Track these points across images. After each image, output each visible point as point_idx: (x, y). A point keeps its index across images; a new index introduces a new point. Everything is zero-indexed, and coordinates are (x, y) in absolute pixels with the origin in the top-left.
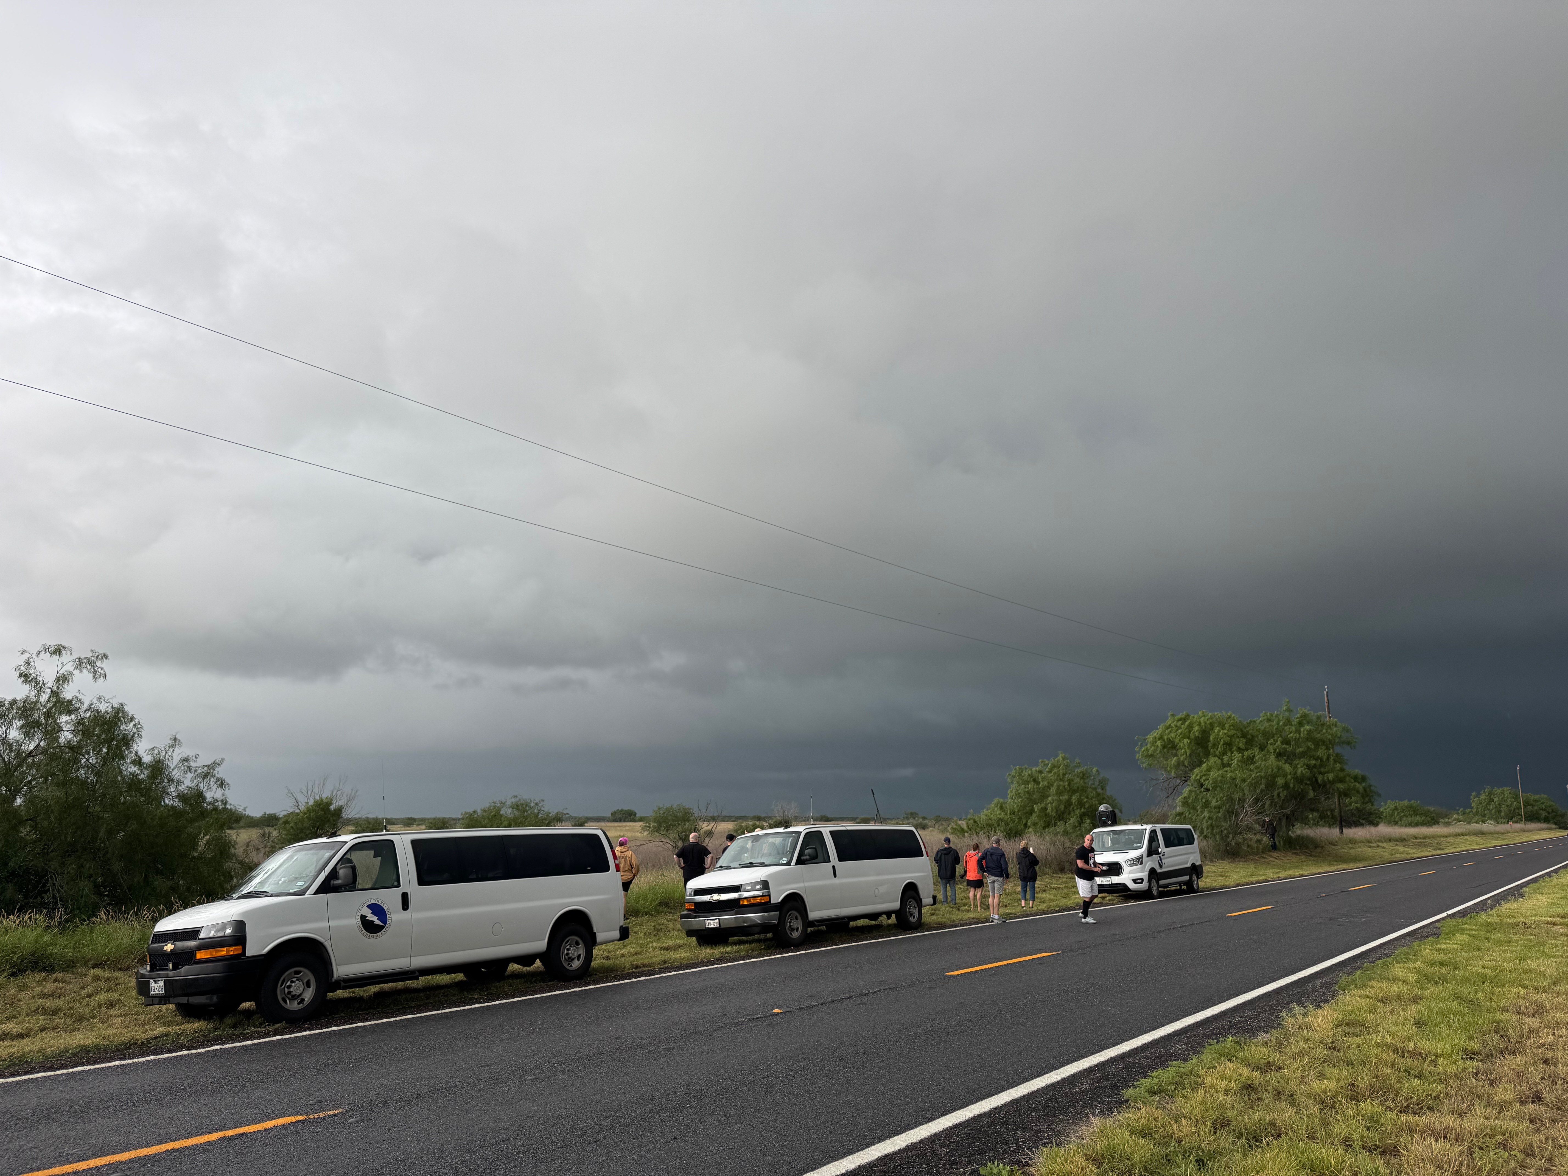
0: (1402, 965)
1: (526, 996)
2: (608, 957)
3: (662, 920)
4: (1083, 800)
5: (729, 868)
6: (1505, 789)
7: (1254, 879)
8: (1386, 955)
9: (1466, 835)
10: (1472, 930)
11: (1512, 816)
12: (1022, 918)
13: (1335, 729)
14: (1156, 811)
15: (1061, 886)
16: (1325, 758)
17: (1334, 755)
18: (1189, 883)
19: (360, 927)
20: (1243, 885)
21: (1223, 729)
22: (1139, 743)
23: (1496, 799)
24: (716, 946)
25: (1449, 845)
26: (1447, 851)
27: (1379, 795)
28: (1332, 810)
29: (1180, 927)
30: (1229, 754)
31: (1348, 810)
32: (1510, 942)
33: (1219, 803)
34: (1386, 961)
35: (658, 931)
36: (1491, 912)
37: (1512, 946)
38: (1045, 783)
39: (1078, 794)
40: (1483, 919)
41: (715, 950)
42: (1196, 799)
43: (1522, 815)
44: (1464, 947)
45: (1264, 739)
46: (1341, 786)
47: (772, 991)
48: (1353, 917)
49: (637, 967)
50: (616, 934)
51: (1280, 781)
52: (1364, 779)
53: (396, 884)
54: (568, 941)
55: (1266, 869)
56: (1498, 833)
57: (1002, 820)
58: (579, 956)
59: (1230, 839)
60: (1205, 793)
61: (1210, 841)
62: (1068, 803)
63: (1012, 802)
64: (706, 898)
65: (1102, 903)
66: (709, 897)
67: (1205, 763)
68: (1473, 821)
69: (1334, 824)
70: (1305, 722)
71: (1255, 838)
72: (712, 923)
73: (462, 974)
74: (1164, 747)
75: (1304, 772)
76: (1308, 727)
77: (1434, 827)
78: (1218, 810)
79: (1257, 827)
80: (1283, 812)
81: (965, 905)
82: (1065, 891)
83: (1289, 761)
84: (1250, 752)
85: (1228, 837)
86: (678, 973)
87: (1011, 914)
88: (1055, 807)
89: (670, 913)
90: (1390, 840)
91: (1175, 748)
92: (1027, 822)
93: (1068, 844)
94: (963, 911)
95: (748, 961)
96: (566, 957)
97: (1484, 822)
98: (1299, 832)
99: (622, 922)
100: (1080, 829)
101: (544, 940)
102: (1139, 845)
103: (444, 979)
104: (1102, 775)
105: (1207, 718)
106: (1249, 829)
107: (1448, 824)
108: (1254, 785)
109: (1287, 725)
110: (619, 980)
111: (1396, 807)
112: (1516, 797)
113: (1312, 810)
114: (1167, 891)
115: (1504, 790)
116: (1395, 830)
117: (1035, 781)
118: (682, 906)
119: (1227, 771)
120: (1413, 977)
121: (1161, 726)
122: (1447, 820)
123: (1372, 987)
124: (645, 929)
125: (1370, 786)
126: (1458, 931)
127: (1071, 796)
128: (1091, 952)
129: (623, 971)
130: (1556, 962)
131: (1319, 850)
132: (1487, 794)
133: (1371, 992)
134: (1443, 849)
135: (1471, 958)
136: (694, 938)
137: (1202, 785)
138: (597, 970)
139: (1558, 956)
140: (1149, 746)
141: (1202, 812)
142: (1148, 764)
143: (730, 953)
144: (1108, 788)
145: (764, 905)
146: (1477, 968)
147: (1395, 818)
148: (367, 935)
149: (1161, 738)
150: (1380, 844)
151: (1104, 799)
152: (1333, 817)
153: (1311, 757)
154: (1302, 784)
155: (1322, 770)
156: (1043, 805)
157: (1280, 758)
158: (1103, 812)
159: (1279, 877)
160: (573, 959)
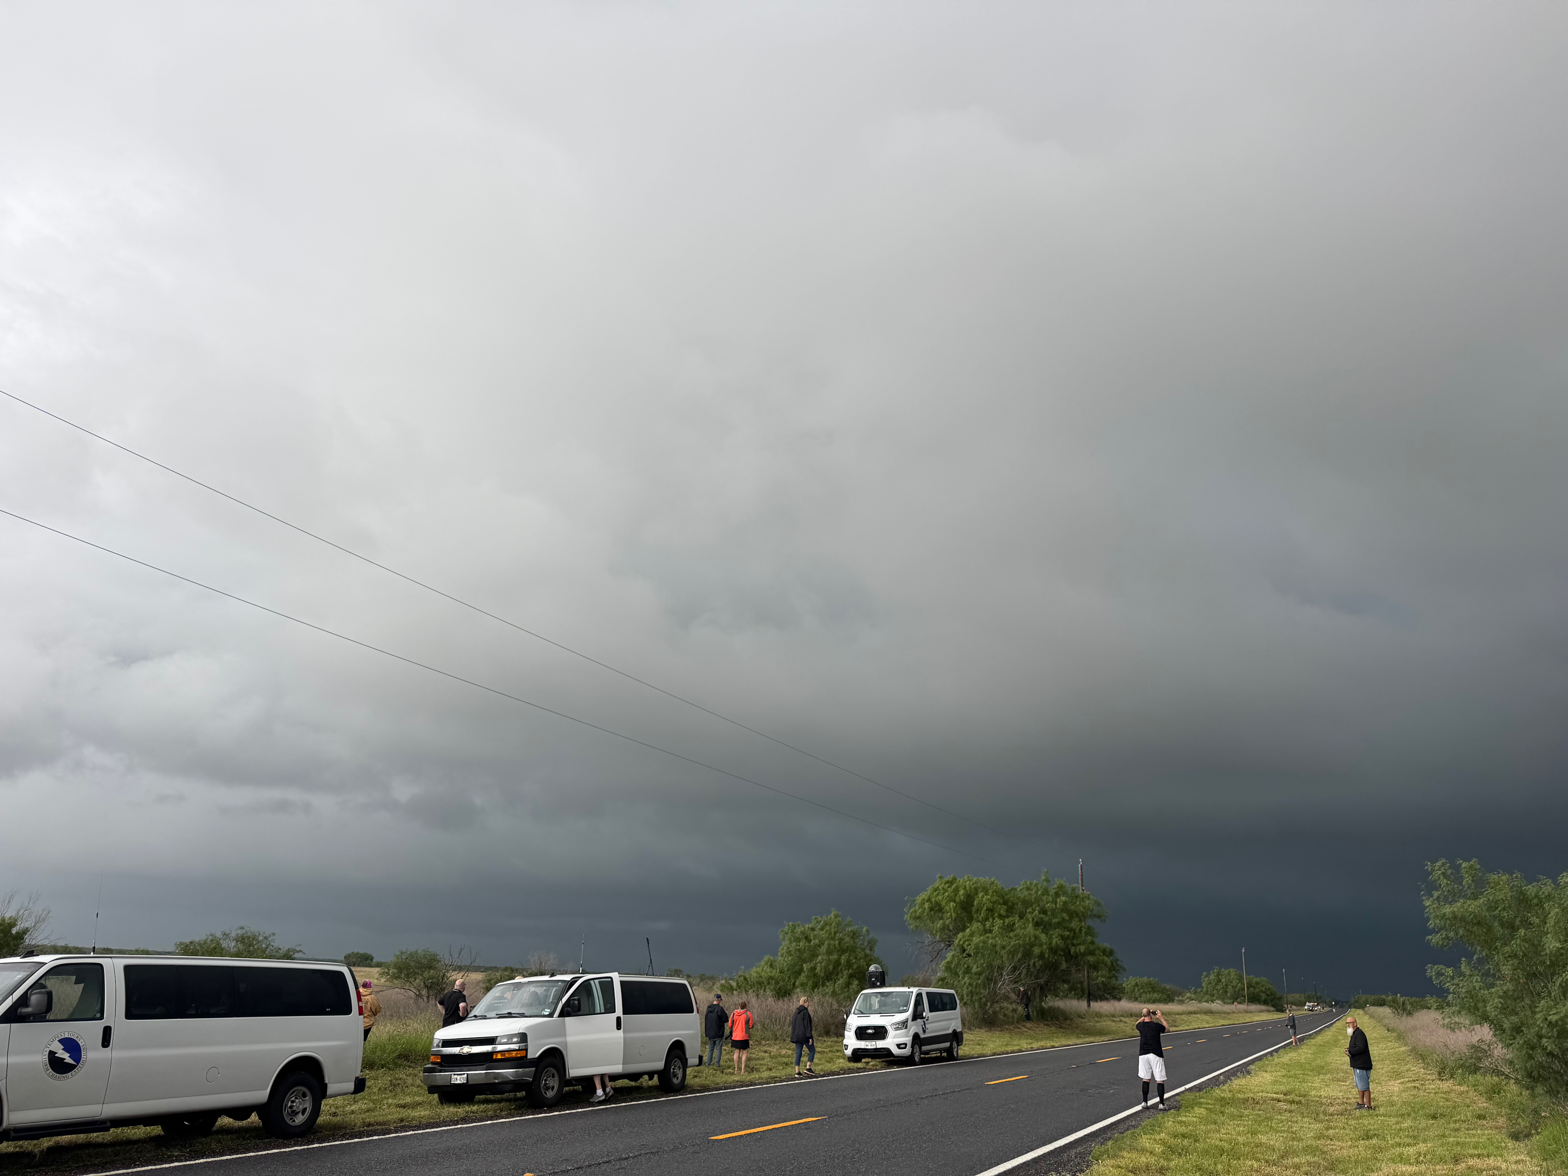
0: (1148, 1136)
1: (237, 1154)
2: (335, 1113)
3: (401, 1074)
4: (851, 960)
5: (484, 1017)
6: (1232, 970)
7: (1009, 1049)
8: (1133, 1126)
9: (1197, 1014)
10: (1208, 1104)
11: (1236, 998)
12: (787, 1082)
13: (1087, 902)
14: (920, 976)
15: (826, 1050)
16: (1077, 931)
17: (1086, 927)
18: (949, 1051)
19: (46, 1065)
20: (1000, 1055)
21: (986, 895)
22: (908, 905)
23: (1223, 980)
24: (460, 1105)
25: (1182, 1022)
26: (1182, 1028)
27: (1124, 970)
28: (1081, 983)
29: (942, 1094)
30: (991, 920)
31: (1095, 984)
32: (1242, 1117)
33: (979, 969)
34: (1135, 1132)
35: (394, 1086)
36: (1224, 1088)
37: (1244, 1120)
38: (817, 941)
39: (847, 954)
40: (1217, 1093)
41: (459, 1108)
42: (958, 963)
43: (1245, 996)
44: (1204, 1120)
45: (1023, 908)
46: (1091, 959)
47: (523, 1154)
48: (1102, 1088)
49: (369, 1125)
50: (351, 1086)
51: (1037, 950)
52: (1111, 953)
53: (98, 1015)
54: (293, 1092)
55: (1019, 1040)
56: (1225, 1013)
57: (771, 978)
58: (304, 1110)
59: (988, 1007)
60: (967, 959)
61: (969, 1009)
62: (837, 963)
63: (783, 960)
64: (455, 1050)
65: (866, 1069)
66: (459, 1049)
67: (968, 928)
68: (1203, 1000)
69: (1081, 997)
70: (1060, 892)
71: (1011, 1007)
72: (459, 1078)
73: (160, 1128)
74: (931, 909)
75: (1058, 942)
76: (1063, 898)
77: (1169, 1004)
78: (978, 977)
79: (1013, 996)
80: (1037, 982)
81: (729, 1067)
82: (830, 1055)
83: (1045, 931)
84: (1011, 919)
85: (987, 1005)
86: (416, 1132)
87: (776, 1077)
88: (824, 967)
89: (410, 1067)
90: (1131, 1015)
91: (941, 910)
92: (795, 982)
93: (835, 1006)
94: (727, 1074)
95: (495, 1121)
96: (289, 1110)
97: (1212, 1001)
98: (1051, 1004)
99: (358, 1074)
100: (848, 991)
101: (267, 1089)
102: (905, 1008)
103: (139, 1132)
104: (871, 936)
105: (972, 883)
106: (1006, 998)
107: (1181, 1002)
108: (1012, 953)
109: (1044, 895)
110: (348, 1139)
111: (1137, 983)
112: (1241, 979)
113: (1064, 981)
114: (928, 1057)
115: (1229, 972)
116: (1136, 1006)
117: (807, 939)
118: (423, 1060)
119: (988, 938)
120: (1159, 1148)
121: (929, 888)
122: (1181, 998)
123: (1123, 1157)
124: (380, 1083)
125: (1117, 960)
126: (1196, 1104)
127: (841, 956)
128: (856, 1118)
129: (353, 1129)
130: (1283, 1137)
131: (1068, 1022)
132: (1216, 974)
133: (1122, 1162)
134: (1178, 1026)
135: (1209, 1132)
136: (436, 1095)
137: (964, 951)
138: (322, 1127)
139: (1284, 1131)
140: (917, 907)
141: (963, 978)
142: (915, 926)
143: (476, 1113)
144: (876, 949)
145: (519, 1060)
146: (1215, 1140)
147: (1135, 994)
148: (53, 1075)
149: (929, 900)
150: (1123, 1019)
151: (871, 960)
152: (1083, 990)
153: (1065, 928)
154: (1056, 955)
155: (1075, 941)
156: (812, 965)
157: (1037, 928)
158: (873, 972)
159: (1032, 1048)
160: (297, 1113)
